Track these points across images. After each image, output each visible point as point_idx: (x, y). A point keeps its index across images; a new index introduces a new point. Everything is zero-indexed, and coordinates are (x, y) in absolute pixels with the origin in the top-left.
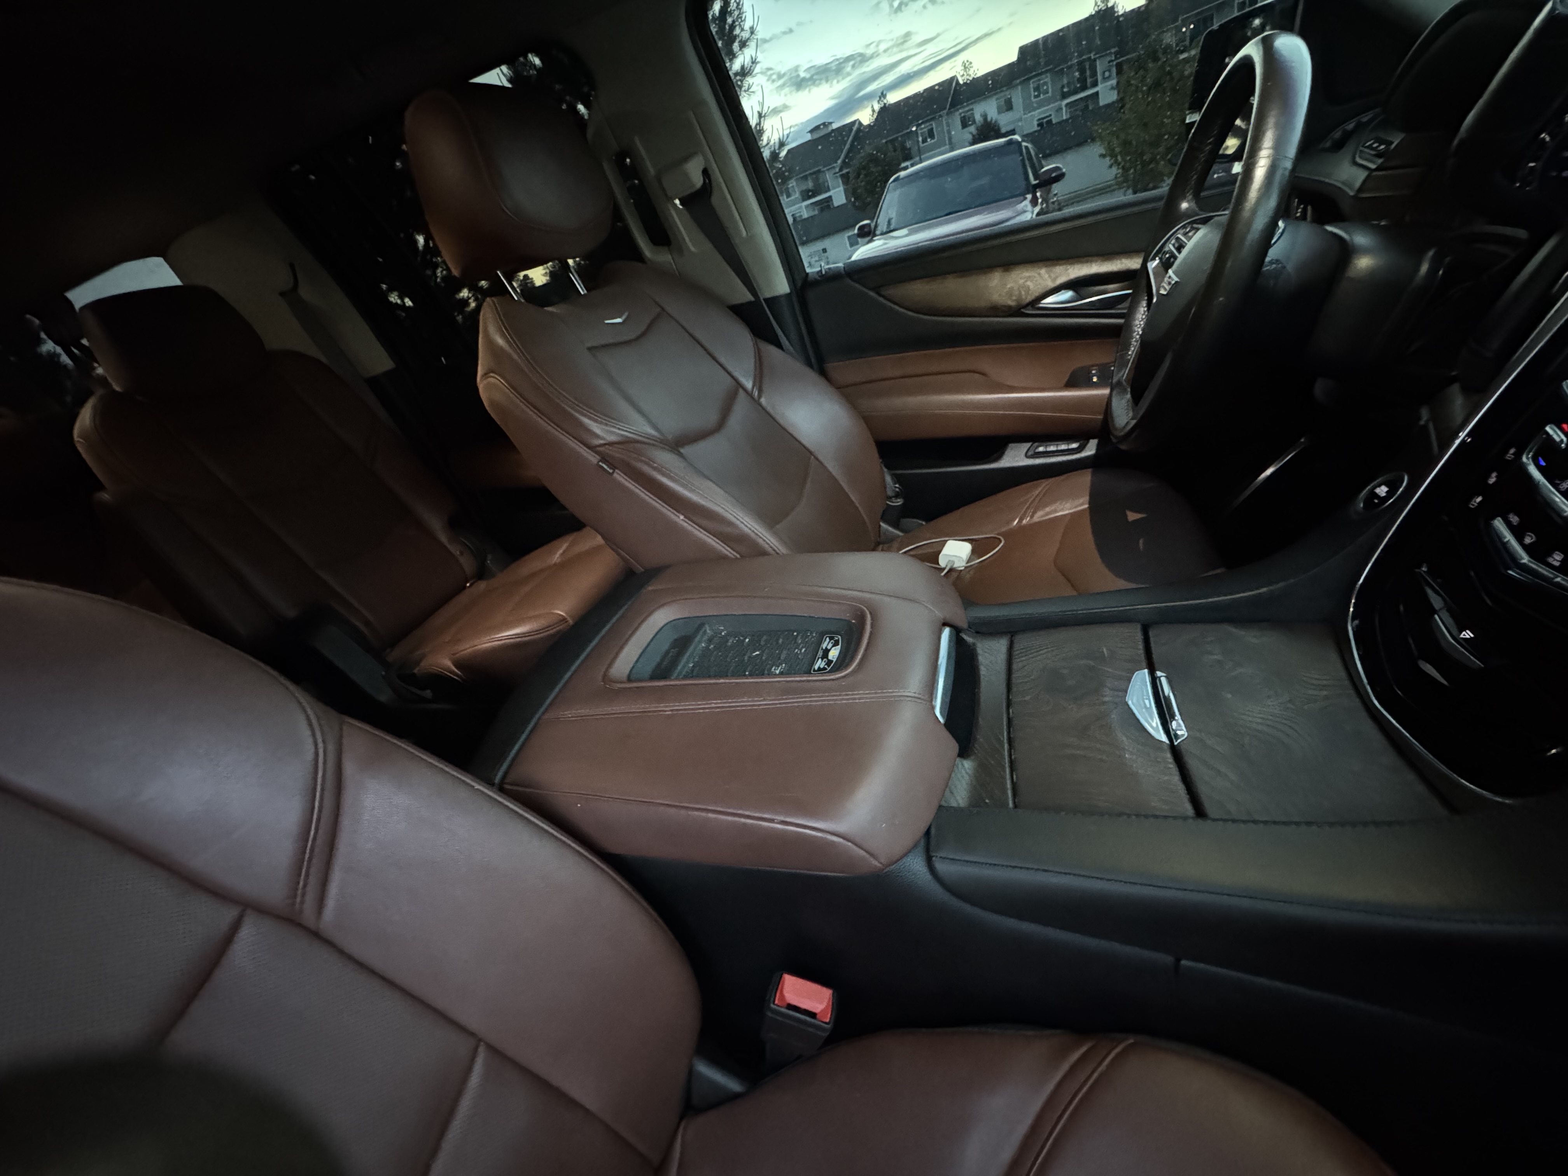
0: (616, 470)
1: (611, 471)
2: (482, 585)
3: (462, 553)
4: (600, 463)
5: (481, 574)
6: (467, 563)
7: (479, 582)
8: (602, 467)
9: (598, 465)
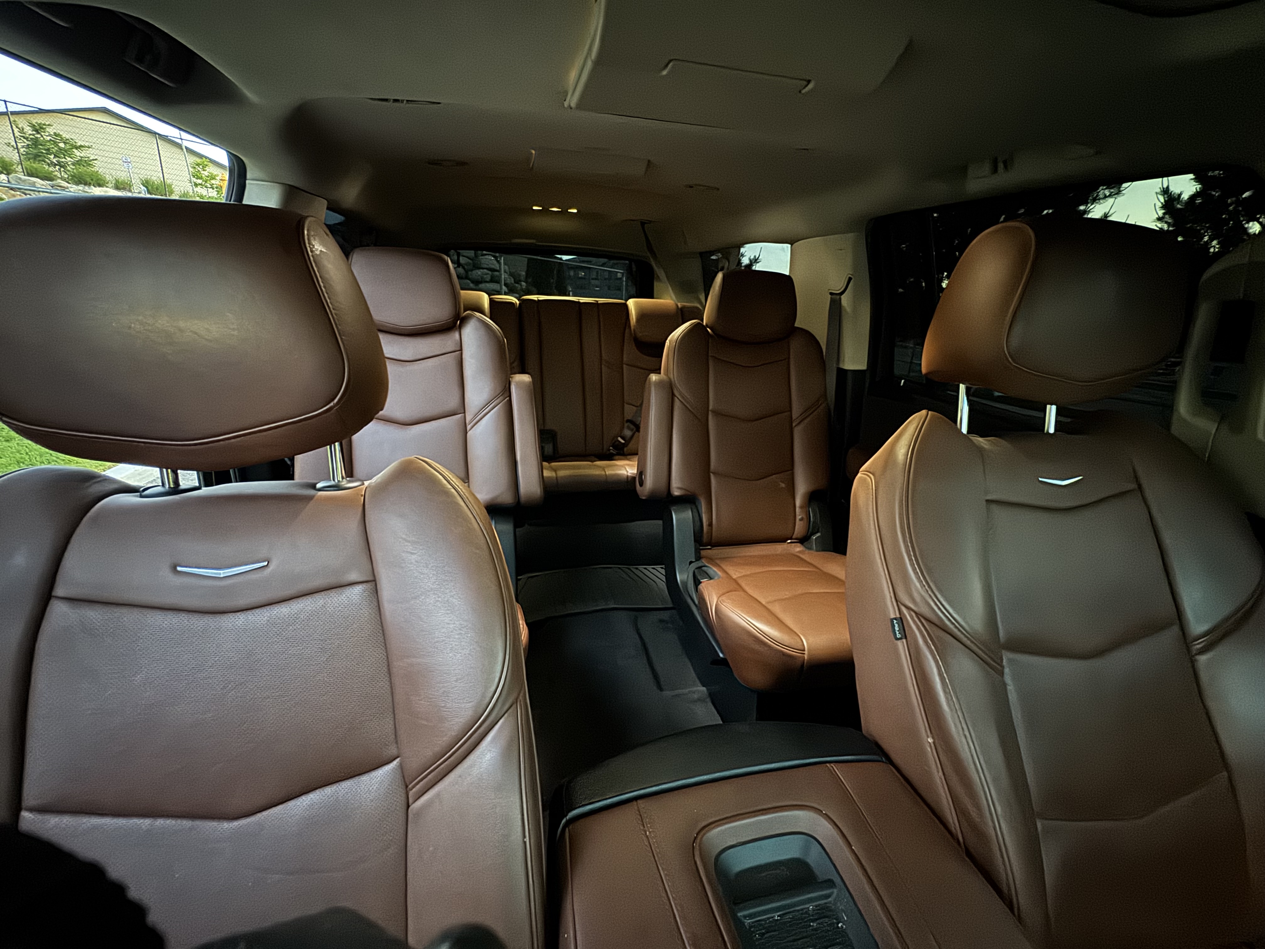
0: (904, 641)
1: (899, 636)
2: (798, 548)
3: (801, 520)
4: (895, 621)
5: (803, 540)
6: (800, 528)
7: (799, 544)
8: (893, 626)
9: (892, 620)
